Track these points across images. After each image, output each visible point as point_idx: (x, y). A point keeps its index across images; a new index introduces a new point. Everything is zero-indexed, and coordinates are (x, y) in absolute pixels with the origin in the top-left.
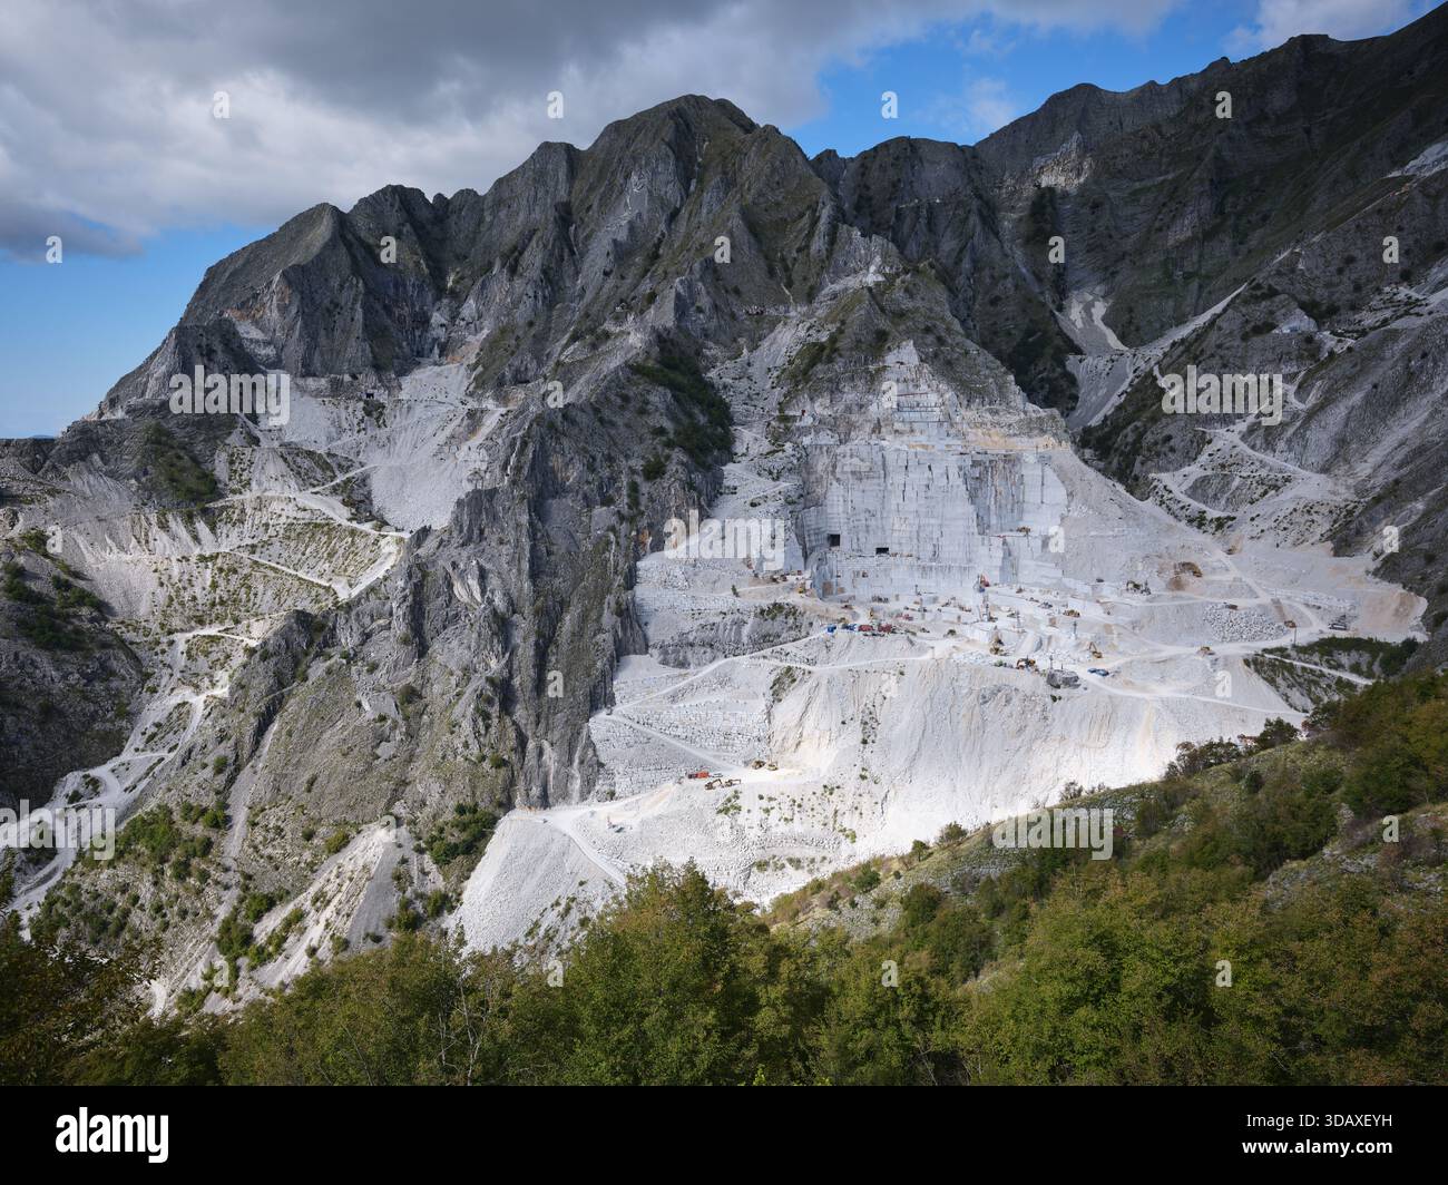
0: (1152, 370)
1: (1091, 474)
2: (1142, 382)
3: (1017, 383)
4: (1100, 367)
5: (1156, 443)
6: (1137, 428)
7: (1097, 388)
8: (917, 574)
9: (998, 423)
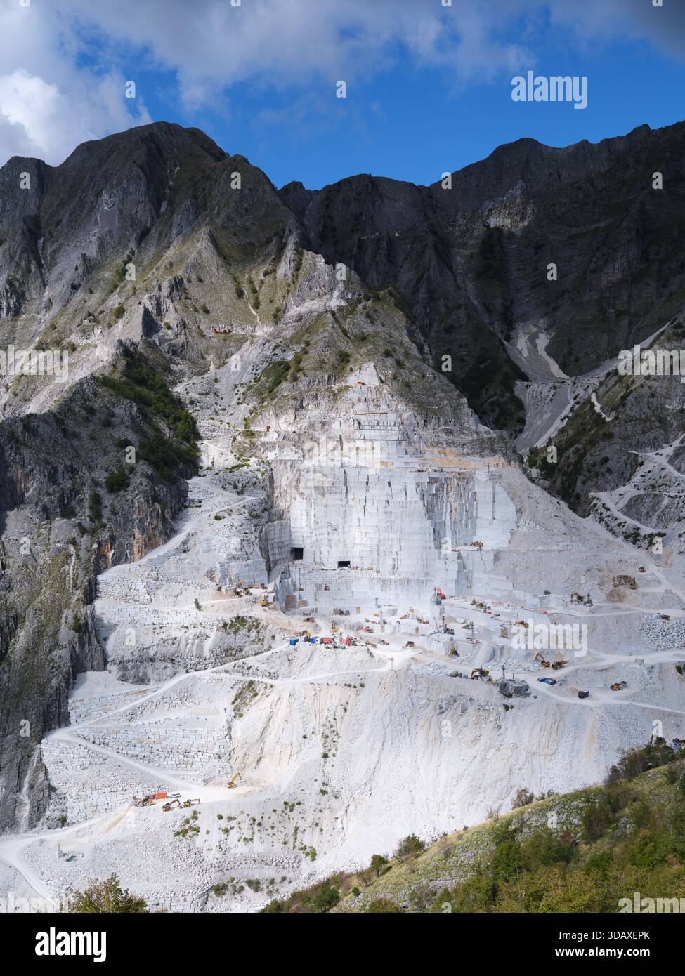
0: (590, 398)
1: (538, 492)
2: (581, 408)
3: (470, 406)
4: (545, 392)
5: (595, 465)
6: (577, 450)
7: (541, 413)
8: (377, 588)
9: (453, 443)
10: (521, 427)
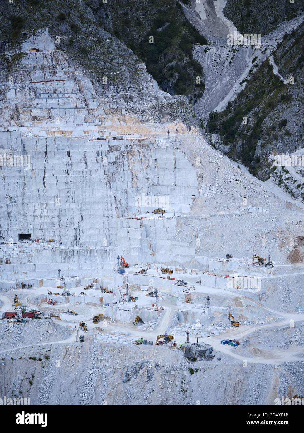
0: (268, 60)
1: (219, 157)
2: (260, 71)
3: (149, 71)
4: (223, 56)
5: (273, 128)
6: (256, 113)
7: (220, 77)
8: (60, 259)
9: (132, 110)
10: (201, 92)
